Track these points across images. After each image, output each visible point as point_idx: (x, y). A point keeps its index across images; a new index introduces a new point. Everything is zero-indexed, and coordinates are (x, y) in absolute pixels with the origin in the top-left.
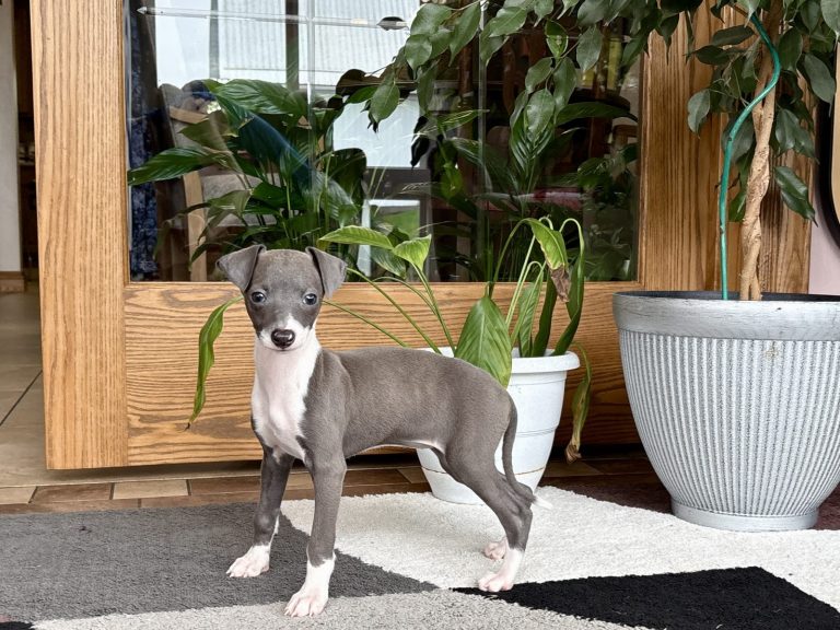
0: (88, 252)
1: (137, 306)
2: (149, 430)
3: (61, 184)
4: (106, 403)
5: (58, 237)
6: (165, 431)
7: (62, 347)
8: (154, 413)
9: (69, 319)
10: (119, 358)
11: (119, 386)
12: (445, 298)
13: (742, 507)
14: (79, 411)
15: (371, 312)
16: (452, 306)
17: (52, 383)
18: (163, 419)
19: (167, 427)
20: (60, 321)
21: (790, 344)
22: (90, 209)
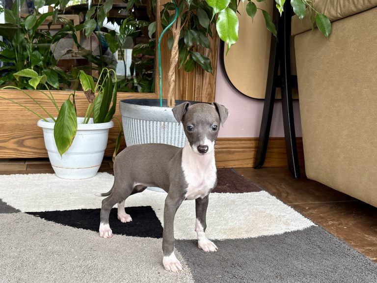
15: (43, 102)
21: (170, 123)
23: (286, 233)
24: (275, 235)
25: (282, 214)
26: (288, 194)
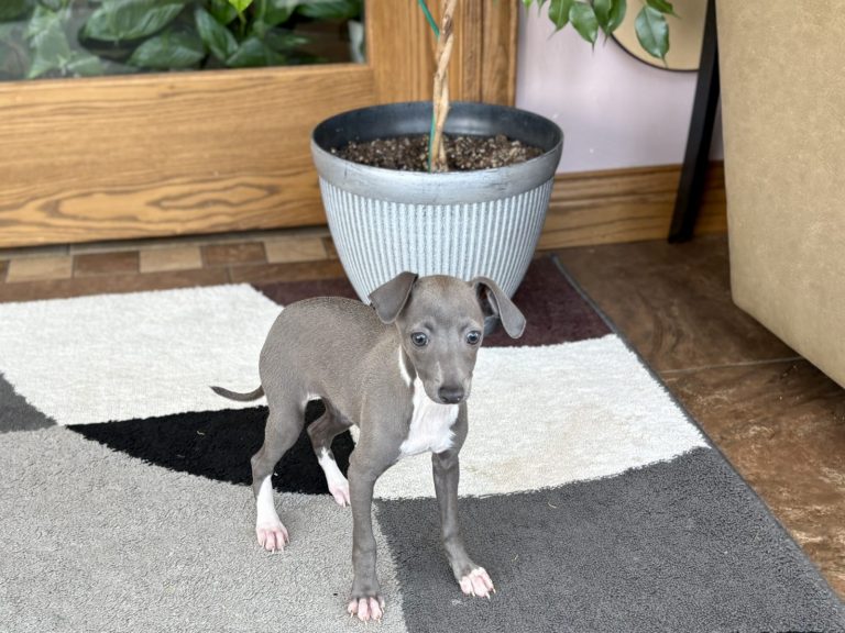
12: (169, 91)
16: (176, 98)
23: (630, 473)
24: (603, 478)
25: (638, 413)
26: (679, 335)
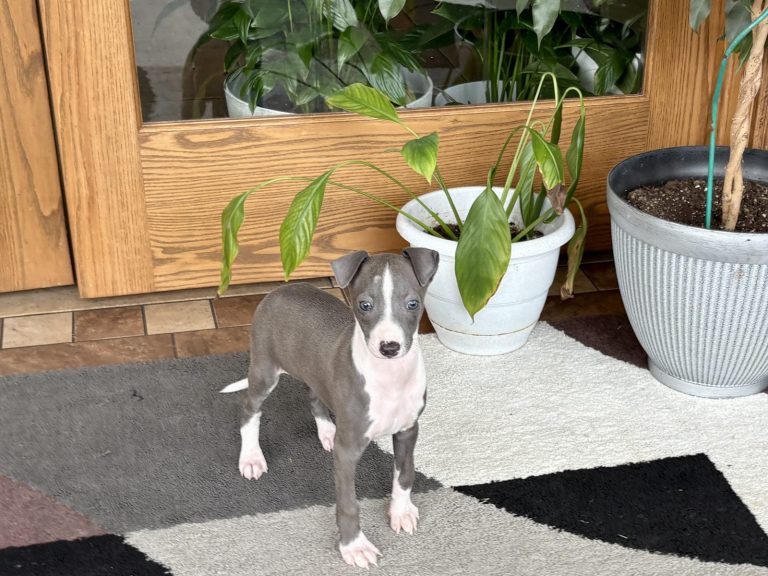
0: (101, 101)
1: (152, 149)
2: (172, 260)
3: (69, 38)
4: (130, 237)
5: (71, 90)
6: (188, 260)
7: (85, 191)
8: (176, 245)
9: (89, 166)
10: (139, 196)
11: (141, 223)
13: (705, 378)
14: (106, 249)
15: (378, 142)
17: (78, 223)
18: (184, 250)
19: (189, 257)
20: (81, 166)
21: (756, 267)
22: (99, 61)
